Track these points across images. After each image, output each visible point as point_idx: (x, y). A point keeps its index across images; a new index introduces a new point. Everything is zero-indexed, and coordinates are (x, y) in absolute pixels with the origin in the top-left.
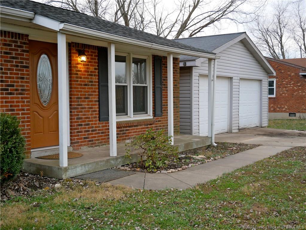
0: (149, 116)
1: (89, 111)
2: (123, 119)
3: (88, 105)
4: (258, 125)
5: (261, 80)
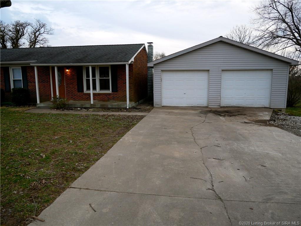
0: (110, 91)
1: (73, 88)
2: (95, 92)
3: (72, 86)
4: (268, 106)
5: (272, 70)
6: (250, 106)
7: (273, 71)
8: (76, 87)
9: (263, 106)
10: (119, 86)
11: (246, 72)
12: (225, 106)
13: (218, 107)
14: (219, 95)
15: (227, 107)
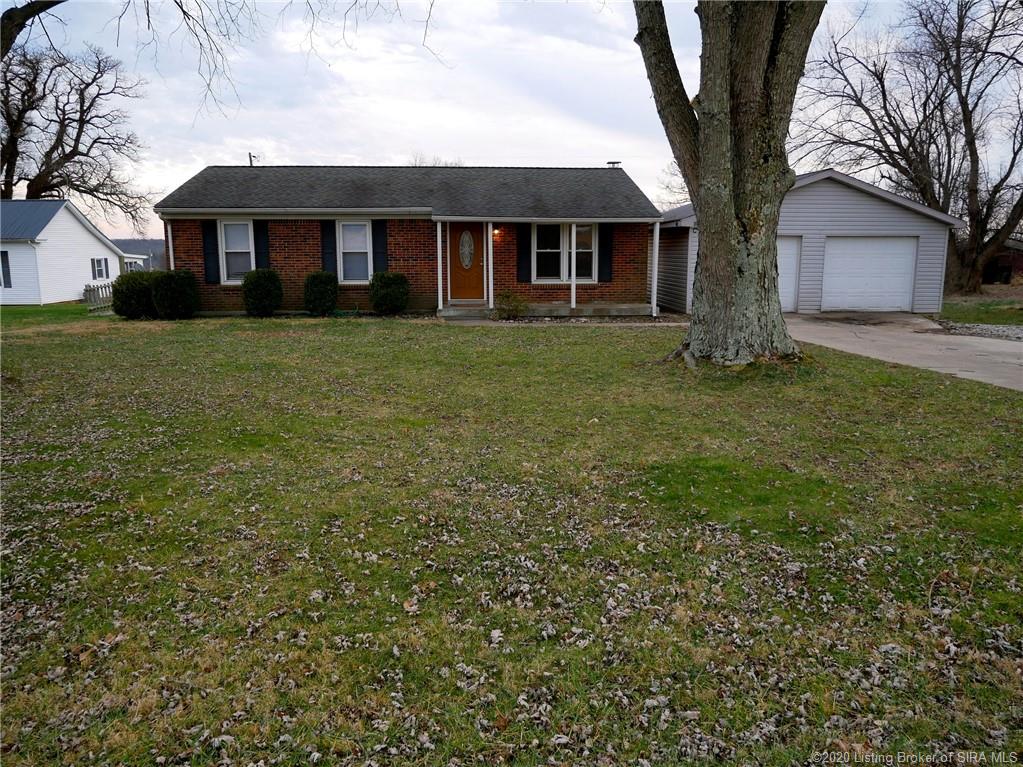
0: (594, 281)
1: (505, 274)
3: (505, 269)
4: (907, 308)
5: (918, 237)
6: (875, 309)
7: (921, 240)
8: (515, 271)
9: (899, 310)
10: (615, 268)
11: (870, 241)
12: (829, 309)
13: (818, 312)
14: (820, 287)
15: (832, 312)
